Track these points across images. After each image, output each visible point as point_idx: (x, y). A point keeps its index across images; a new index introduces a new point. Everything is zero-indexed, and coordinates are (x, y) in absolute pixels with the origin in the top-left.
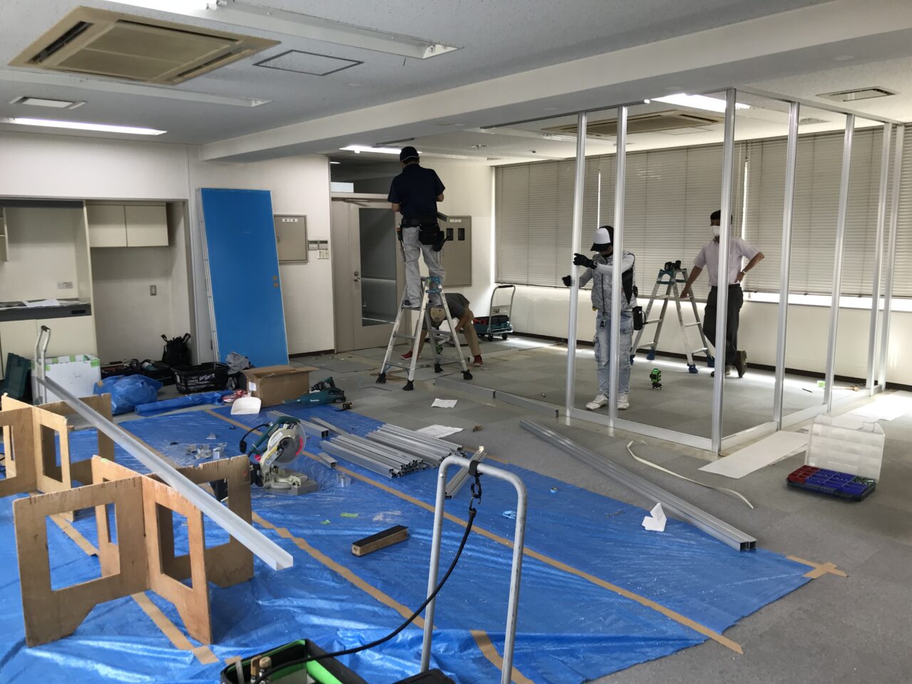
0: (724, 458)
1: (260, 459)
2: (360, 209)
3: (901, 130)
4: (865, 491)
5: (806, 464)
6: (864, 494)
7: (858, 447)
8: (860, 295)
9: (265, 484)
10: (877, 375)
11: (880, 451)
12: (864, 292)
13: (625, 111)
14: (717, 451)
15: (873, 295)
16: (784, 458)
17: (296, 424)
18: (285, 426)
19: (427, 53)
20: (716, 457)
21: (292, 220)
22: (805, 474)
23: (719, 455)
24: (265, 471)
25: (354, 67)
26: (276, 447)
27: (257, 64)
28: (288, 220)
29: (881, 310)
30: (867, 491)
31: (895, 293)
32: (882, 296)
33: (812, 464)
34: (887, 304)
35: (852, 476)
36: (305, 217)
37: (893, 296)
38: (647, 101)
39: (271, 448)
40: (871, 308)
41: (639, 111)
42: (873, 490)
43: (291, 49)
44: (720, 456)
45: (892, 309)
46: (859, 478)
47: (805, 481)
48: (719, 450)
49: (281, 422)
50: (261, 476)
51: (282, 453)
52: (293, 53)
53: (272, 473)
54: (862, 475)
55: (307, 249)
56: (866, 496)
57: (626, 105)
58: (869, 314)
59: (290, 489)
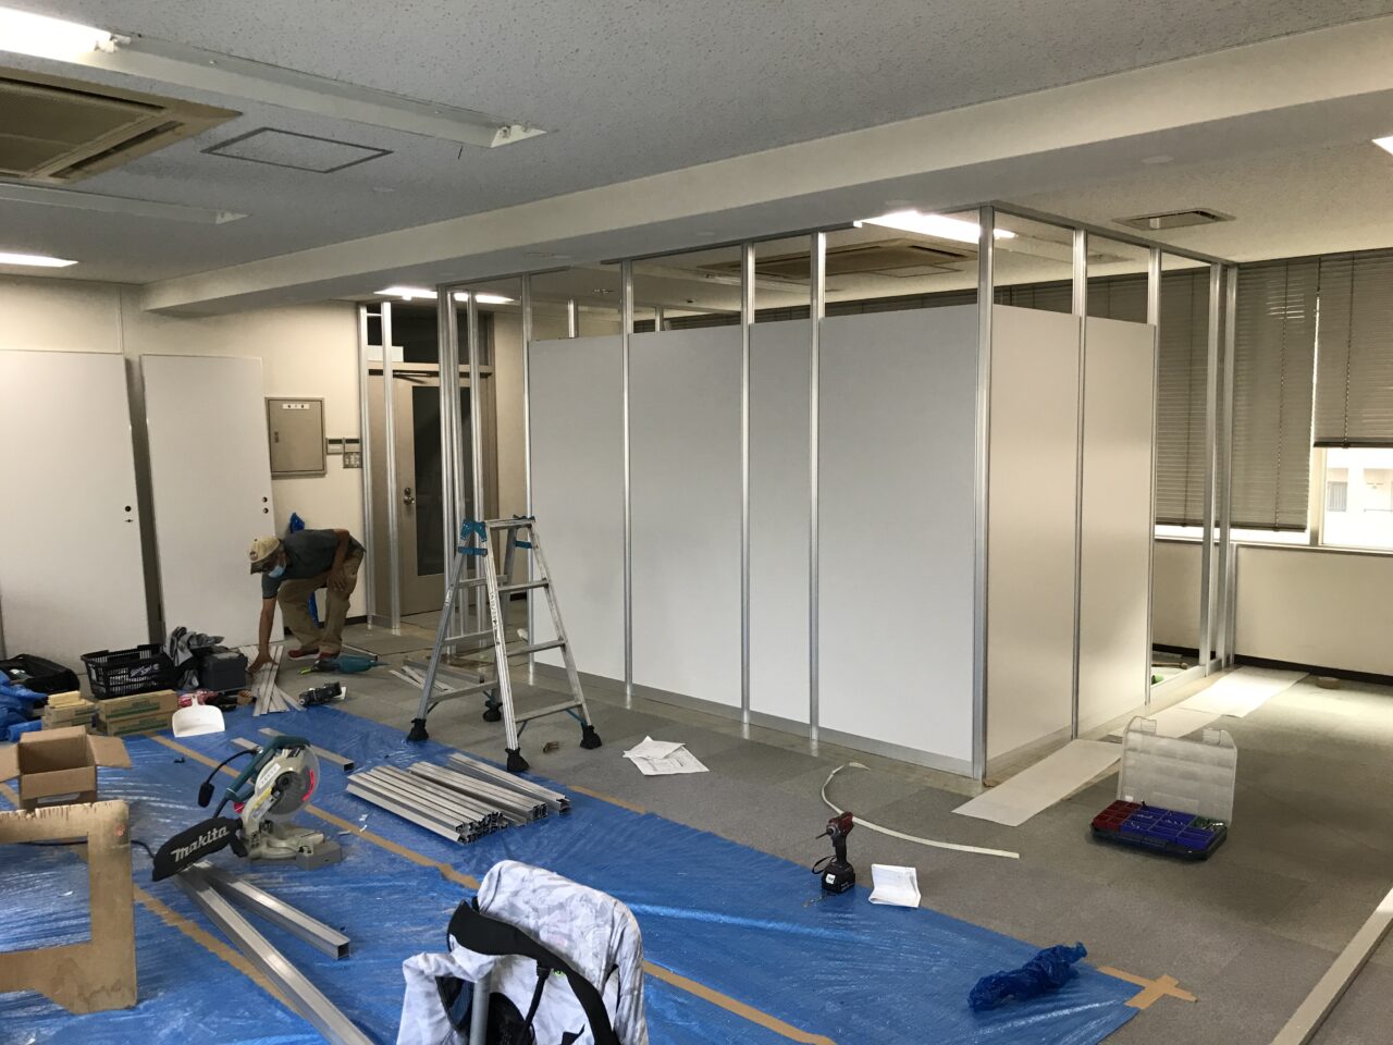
0: (993, 790)
1: (241, 811)
2: (414, 388)
3: (1233, 276)
4: (1213, 840)
5: (1119, 798)
6: (1210, 848)
7: (1196, 768)
8: (1184, 523)
9: (253, 852)
11: (1231, 774)
12: (1191, 518)
13: (822, 239)
14: (980, 778)
15: (1205, 524)
16: (1084, 788)
17: (303, 748)
18: (286, 752)
19: (498, 140)
20: (980, 789)
21: (299, 407)
22: (1118, 816)
23: (984, 785)
24: (251, 829)
25: (378, 159)
26: (269, 790)
27: (210, 150)
28: (293, 406)
29: (1215, 544)
30: (1216, 842)
32: (1217, 525)
33: (1129, 799)
34: (1224, 536)
35: (1192, 816)
36: (321, 401)
37: (1232, 525)
38: (858, 224)
39: (261, 791)
40: (1201, 540)
41: (845, 239)
42: (1224, 838)
43: (262, 126)
44: (986, 786)
45: (1231, 543)
46: (1201, 820)
47: (1119, 828)
48: (984, 776)
49: (279, 745)
50: (244, 839)
51: (279, 800)
52: (268, 132)
53: (263, 831)
54: (1206, 813)
55: (325, 452)
56: (1213, 850)
57: (823, 230)
58: (1199, 549)
59: (294, 858)
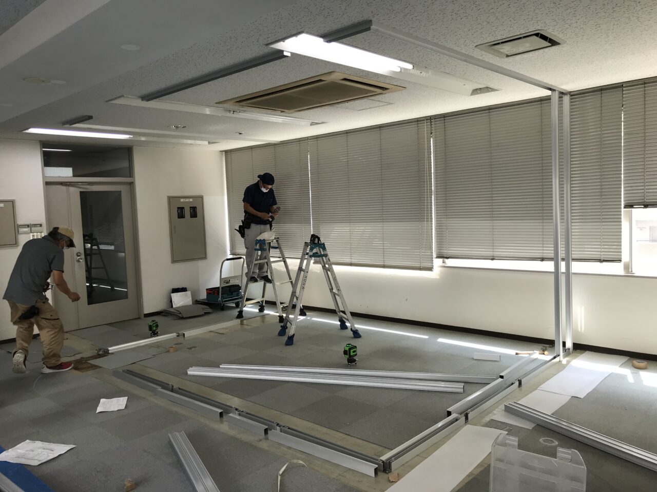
2: (81, 193)
3: (566, 99)
8: (542, 259)
10: (564, 337)
12: (545, 256)
15: (555, 259)
29: (563, 273)
31: (574, 256)
32: (563, 259)
34: (568, 267)
36: (13, 202)
37: (573, 259)
40: (553, 271)
45: (573, 272)
55: (16, 232)
58: (552, 277)
